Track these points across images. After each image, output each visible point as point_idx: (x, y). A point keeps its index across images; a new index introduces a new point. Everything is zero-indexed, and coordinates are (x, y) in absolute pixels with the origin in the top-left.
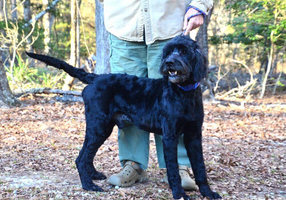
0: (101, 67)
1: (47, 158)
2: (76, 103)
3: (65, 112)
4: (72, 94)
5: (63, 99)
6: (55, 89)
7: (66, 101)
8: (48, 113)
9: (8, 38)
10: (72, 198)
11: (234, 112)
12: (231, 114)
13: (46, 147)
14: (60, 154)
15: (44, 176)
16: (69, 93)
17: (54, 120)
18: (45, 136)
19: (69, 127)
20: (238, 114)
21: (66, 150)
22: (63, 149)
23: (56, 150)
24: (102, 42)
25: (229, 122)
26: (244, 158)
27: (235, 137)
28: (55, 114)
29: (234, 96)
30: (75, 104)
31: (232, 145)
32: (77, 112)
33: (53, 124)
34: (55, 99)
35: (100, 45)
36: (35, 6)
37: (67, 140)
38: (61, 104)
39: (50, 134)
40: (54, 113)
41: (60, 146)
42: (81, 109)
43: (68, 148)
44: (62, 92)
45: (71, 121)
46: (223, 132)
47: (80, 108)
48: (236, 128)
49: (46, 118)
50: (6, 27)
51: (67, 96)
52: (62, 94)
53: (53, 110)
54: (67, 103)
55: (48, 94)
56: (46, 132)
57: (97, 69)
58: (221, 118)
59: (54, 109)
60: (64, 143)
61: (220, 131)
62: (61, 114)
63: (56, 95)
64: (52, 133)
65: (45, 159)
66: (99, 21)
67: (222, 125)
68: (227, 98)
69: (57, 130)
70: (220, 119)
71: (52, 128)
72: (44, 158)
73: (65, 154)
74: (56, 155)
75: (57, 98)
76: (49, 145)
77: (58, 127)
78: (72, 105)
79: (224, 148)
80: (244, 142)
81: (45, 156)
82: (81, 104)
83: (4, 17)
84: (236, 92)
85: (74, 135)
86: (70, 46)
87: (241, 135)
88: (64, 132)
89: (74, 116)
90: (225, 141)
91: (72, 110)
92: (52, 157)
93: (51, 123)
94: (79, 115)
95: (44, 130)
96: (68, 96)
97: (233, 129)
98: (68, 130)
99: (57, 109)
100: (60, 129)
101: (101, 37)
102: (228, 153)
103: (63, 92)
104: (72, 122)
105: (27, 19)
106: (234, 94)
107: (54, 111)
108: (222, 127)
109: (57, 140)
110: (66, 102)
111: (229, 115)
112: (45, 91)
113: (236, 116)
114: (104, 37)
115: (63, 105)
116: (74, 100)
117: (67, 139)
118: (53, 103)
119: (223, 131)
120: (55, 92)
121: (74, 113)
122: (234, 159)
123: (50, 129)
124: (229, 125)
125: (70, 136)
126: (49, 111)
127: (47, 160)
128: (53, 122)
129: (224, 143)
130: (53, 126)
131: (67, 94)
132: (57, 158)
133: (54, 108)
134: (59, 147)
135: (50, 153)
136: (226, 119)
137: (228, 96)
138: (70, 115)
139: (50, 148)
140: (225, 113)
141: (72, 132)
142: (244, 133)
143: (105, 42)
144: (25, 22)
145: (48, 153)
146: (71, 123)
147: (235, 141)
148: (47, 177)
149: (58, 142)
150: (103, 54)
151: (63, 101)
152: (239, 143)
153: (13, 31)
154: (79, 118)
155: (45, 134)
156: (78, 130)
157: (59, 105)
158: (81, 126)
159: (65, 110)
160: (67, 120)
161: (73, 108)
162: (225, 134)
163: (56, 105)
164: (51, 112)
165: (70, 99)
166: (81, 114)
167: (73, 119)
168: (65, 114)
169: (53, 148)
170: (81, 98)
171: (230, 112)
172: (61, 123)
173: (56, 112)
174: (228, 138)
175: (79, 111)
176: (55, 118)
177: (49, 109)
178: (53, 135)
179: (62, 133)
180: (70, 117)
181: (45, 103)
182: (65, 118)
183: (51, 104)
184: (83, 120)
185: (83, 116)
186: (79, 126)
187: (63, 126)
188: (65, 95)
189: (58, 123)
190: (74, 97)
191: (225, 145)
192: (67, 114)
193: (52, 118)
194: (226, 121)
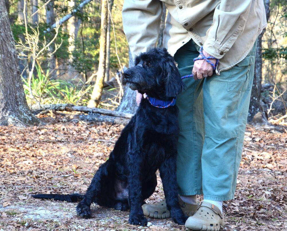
1: (67, 186)
2: (103, 123)
3: (90, 134)
4: (99, 113)
5: (88, 117)
6: (79, 105)
7: (91, 121)
8: (70, 134)
9: (28, 45)
12: (286, 142)
13: (67, 174)
14: (82, 182)
15: (64, 208)
16: (95, 111)
17: (77, 142)
18: (65, 160)
19: (94, 151)
21: (89, 178)
22: (86, 177)
23: (78, 177)
25: (284, 151)
28: (78, 135)
30: (102, 124)
32: (104, 134)
33: (76, 147)
34: (78, 118)
36: (59, 8)
37: (91, 167)
38: (86, 123)
39: (71, 158)
40: (78, 134)
41: (83, 173)
42: (109, 130)
44: (87, 110)
45: (97, 144)
46: (276, 163)
47: (108, 128)
49: (67, 139)
50: (25, 33)
51: (92, 115)
52: (86, 112)
53: (75, 130)
54: (92, 123)
55: (71, 111)
56: (68, 156)
58: (275, 146)
59: (77, 129)
60: (88, 170)
61: (273, 162)
62: (85, 135)
63: (79, 112)
64: (74, 158)
65: (65, 188)
67: (275, 154)
68: (282, 123)
69: (79, 154)
70: (273, 147)
71: (75, 152)
72: (64, 187)
73: (89, 182)
74: (78, 183)
75: (81, 117)
76: (70, 172)
77: (82, 151)
78: (99, 125)
79: (277, 182)
81: (66, 184)
82: (108, 125)
83: (24, 21)
85: (100, 160)
86: (98, 55)
88: (88, 157)
89: (100, 139)
90: (279, 174)
91: (98, 131)
92: (73, 186)
93: (73, 146)
94: (106, 138)
95: (65, 154)
96: (94, 114)
98: (93, 155)
99: (81, 129)
100: (83, 154)
102: (281, 188)
103: (89, 110)
104: (97, 145)
105: (50, 23)
107: (77, 132)
108: (275, 158)
109: (79, 166)
110: (91, 122)
111: (284, 143)
112: (67, 108)
115: (88, 124)
116: (100, 120)
117: (91, 164)
118: (76, 122)
119: (277, 161)
120: (79, 110)
121: (100, 135)
123: (72, 153)
124: (284, 155)
125: (95, 162)
126: (71, 132)
127: (67, 189)
128: (75, 145)
129: (277, 177)
130: (75, 149)
131: (93, 112)
132: (79, 187)
133: (77, 128)
134: (82, 174)
135: (71, 181)
136: (281, 147)
137: (283, 120)
138: (96, 137)
139: (71, 175)
140: (280, 141)
141: (97, 157)
144: (47, 27)
145: (69, 181)
146: (96, 147)
148: (68, 208)
149: (81, 168)
151: (88, 120)
153: (33, 37)
154: (106, 141)
155: (66, 159)
156: (104, 155)
157: (83, 125)
158: (108, 150)
159: (90, 131)
160: (92, 142)
161: (99, 129)
162: (278, 166)
163: (80, 125)
164: (73, 133)
165: (96, 118)
166: (108, 136)
167: (99, 141)
168: (90, 135)
169: (75, 175)
170: (109, 117)
171: (286, 139)
172: (85, 146)
173: (79, 132)
174: (282, 170)
175: (106, 132)
176: (77, 139)
177: (71, 129)
178: (76, 160)
179: (85, 157)
180: (96, 139)
181: (67, 122)
182: (90, 140)
183: (74, 123)
184: (110, 143)
185: (111, 139)
186: (105, 150)
187: (86, 150)
188: (90, 113)
189: (82, 146)
190: (101, 116)
191: (279, 178)
192: (92, 135)
193: (75, 140)
194: (280, 150)
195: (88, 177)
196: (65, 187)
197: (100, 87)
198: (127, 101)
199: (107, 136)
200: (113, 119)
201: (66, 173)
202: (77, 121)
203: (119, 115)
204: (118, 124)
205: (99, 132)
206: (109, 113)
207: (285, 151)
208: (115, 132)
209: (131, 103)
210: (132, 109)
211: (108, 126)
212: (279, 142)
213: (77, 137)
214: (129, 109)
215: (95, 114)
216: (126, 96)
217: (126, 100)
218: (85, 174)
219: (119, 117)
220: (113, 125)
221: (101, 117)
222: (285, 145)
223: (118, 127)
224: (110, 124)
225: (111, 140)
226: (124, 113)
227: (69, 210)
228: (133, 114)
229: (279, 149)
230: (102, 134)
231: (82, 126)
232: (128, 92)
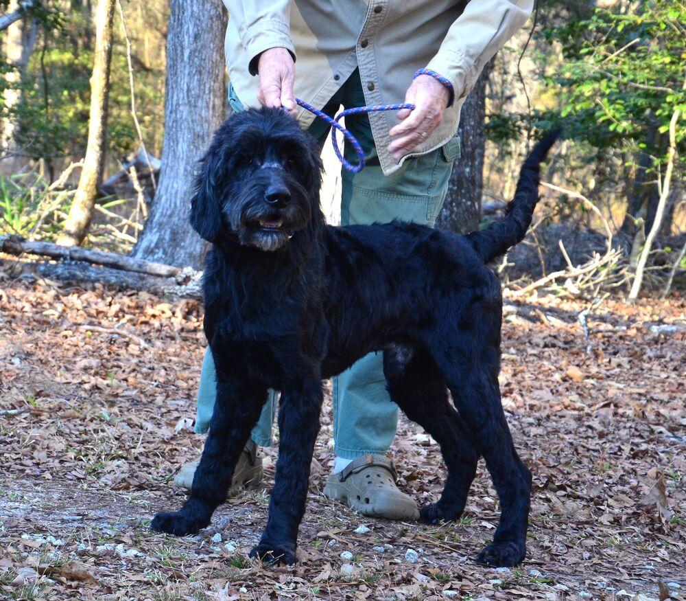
0: (175, 185)
1: (16, 438)
2: (97, 285)
3: (64, 311)
4: (86, 259)
5: (60, 271)
6: (36, 240)
7: (67, 278)
8: (17, 310)
10: (92, 559)
11: (555, 341)
12: (546, 346)
13: (14, 408)
14: (53, 430)
15: (10, 493)
16: (77, 255)
17: (33, 329)
18: (7, 374)
19: (75, 354)
20: (567, 346)
21: (69, 421)
22: (62, 417)
23: (42, 418)
24: (184, 111)
25: (540, 367)
26: (589, 476)
27: (559, 414)
28: (37, 313)
29: (554, 292)
30: (94, 289)
31: (552, 437)
32: (99, 312)
33: (30, 342)
34: (35, 271)
35: (176, 121)
37: (72, 391)
38: (54, 284)
39: (22, 369)
40: (34, 310)
41: (52, 406)
42: (110, 304)
43: (77, 414)
44: (57, 252)
45: (83, 336)
46: (522, 395)
47: (109, 299)
48: (560, 389)
49: (10, 322)
51: (70, 264)
52: (56, 257)
53: (28, 301)
54: (69, 285)
55: (17, 253)
56: (12, 364)
57: (163, 192)
58: (517, 354)
59: (32, 299)
60: (63, 400)
61: (514, 395)
62: (53, 314)
63: (36, 257)
64: (30, 369)
65: (11, 443)
66: (179, 49)
67: (519, 375)
68: (534, 299)
69: (41, 361)
70: (514, 357)
71: (29, 354)
72: (8, 440)
73: (68, 431)
74: (41, 431)
75: (42, 268)
76: (21, 403)
77: (46, 353)
78: (86, 290)
79: (529, 443)
80: (584, 429)
81: (12, 433)
82: (109, 290)
84: (561, 281)
85: (92, 378)
87: (574, 409)
88: (63, 368)
89: (91, 324)
90: (531, 424)
91: (85, 305)
92: (31, 438)
93: (24, 340)
94: (104, 322)
95: (5, 359)
96: (73, 263)
97: (551, 391)
98: (75, 362)
99: (42, 299)
100: (50, 359)
101: (181, 95)
102: (541, 459)
103: (62, 252)
104: (84, 338)
106: (555, 287)
107: (32, 305)
108: (519, 383)
109: (42, 389)
110: (66, 282)
111: (540, 349)
112: (9, 244)
113: (561, 352)
114: (188, 98)
115: (59, 287)
116: (90, 277)
117: (69, 387)
118: (31, 280)
119: (524, 393)
120: (37, 250)
121: (90, 315)
122: (560, 476)
123: (24, 356)
124: (540, 376)
125: (80, 381)
126: (19, 305)
127: (15, 445)
128: (30, 337)
129: (527, 430)
130: (29, 347)
131: (72, 259)
132: (46, 442)
133: (32, 296)
134: (50, 408)
135: (25, 425)
136: (532, 358)
137: (536, 293)
138: (80, 320)
139: (24, 412)
140: (530, 342)
141: (86, 369)
142: (583, 402)
143: (190, 112)
145: (19, 426)
146: (82, 344)
147: (560, 425)
148: (19, 493)
149: (48, 396)
150: (182, 147)
151: (58, 278)
152: (570, 433)
154: (105, 330)
155: (8, 371)
156: (102, 365)
157: (47, 288)
158: (110, 353)
159: (65, 305)
160: (70, 333)
161: (86, 300)
162: (528, 403)
163: (40, 288)
164: (23, 307)
165: (78, 273)
166: (110, 319)
167: (87, 331)
168: (65, 315)
169: (32, 412)
170: (111, 270)
171: (544, 338)
172: (53, 341)
173: (39, 306)
174: (537, 414)
175: (105, 309)
176: (35, 323)
177: (18, 297)
178: (32, 375)
179: (56, 368)
180: (80, 325)
181: (8, 279)
182: (65, 327)
183: (24, 284)
184: (116, 336)
185: (116, 326)
186: (105, 352)
187: (58, 350)
188: (65, 259)
189: (46, 341)
190: (91, 269)
191: (532, 434)
192: (69, 315)
193: (29, 324)
194: (530, 365)
195: (65, 417)
196: (10, 439)
197: (90, 198)
198: (157, 232)
199: (107, 318)
200: (122, 275)
201: (11, 404)
202: (32, 278)
203: (135, 267)
204: (133, 289)
205: (86, 307)
206: (111, 260)
207: (543, 369)
208: (126, 309)
209: (167, 237)
210: (169, 254)
211: (109, 293)
212: (528, 344)
213: (32, 317)
214: (160, 254)
215: (76, 264)
216: (155, 220)
217: (155, 230)
218: (57, 409)
219: (134, 271)
220: (120, 291)
221: (92, 271)
222: (543, 353)
223: (134, 297)
224: (115, 289)
225: (118, 328)
226: (150, 264)
227: (22, 497)
228: (170, 264)
229: (527, 362)
230: (93, 312)
231: (44, 292)
232: (160, 210)
